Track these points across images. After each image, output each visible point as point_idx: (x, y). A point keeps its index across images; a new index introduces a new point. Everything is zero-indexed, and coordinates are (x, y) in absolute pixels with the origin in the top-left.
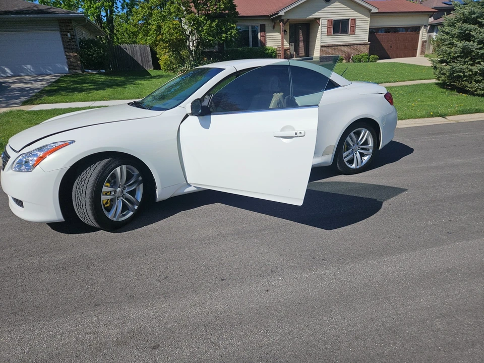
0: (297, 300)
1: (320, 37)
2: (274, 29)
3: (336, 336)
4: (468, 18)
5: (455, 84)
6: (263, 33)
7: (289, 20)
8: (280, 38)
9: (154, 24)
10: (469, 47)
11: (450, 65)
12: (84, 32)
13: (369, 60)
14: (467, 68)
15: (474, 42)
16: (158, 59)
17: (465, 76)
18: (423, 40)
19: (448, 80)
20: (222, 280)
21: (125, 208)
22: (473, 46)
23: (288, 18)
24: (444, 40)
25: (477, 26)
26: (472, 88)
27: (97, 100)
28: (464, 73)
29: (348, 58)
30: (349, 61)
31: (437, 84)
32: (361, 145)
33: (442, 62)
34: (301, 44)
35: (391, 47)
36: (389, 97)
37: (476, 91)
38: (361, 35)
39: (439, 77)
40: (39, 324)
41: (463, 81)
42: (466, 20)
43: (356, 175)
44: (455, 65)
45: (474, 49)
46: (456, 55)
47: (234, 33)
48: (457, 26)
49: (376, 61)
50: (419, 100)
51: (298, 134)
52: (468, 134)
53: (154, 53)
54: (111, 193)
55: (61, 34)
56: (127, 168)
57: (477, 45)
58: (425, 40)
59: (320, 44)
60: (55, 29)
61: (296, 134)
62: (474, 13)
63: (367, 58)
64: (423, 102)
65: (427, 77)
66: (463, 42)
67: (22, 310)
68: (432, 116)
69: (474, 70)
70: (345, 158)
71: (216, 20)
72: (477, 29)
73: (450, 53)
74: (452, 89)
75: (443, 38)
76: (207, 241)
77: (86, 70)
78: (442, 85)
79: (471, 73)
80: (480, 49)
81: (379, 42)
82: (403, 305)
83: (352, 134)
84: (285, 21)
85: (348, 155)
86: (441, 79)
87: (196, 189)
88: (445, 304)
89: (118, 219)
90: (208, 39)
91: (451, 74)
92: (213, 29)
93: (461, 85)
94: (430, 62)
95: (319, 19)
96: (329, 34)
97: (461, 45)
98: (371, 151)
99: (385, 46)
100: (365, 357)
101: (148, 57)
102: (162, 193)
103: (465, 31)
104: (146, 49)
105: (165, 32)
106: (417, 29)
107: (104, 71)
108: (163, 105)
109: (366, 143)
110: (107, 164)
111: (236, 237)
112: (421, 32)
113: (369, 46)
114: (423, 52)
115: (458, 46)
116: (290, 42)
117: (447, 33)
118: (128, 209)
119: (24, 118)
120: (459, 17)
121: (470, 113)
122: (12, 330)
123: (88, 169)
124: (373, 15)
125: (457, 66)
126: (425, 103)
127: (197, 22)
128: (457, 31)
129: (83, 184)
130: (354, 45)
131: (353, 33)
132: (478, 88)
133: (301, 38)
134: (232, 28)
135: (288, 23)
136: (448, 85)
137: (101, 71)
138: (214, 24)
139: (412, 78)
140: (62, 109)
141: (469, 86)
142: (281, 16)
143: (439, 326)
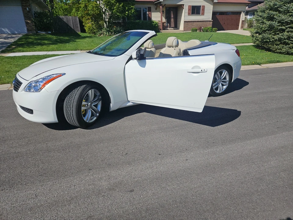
0: (204, 164)
1: (184, 16)
2: (156, 10)
3: (231, 182)
4: (272, 8)
5: (264, 46)
6: (149, 12)
7: (165, 4)
8: (160, 16)
9: (83, 4)
10: (273, 25)
11: (262, 35)
12: (36, 7)
13: (212, 31)
14: (272, 37)
15: (276, 22)
16: (83, 26)
17: (270, 41)
18: (243, 20)
19: (260, 43)
20: (159, 155)
21: (93, 115)
22: (275, 24)
23: (165, 3)
24: (258, 20)
25: (277, 12)
26: (274, 48)
27: (50, 51)
28: (269, 39)
29: (200, 29)
30: (201, 31)
31: (253, 46)
32: (223, 79)
33: (256, 33)
34: (172, 20)
35: (224, 23)
36: (237, 52)
37: (276, 50)
38: (208, 16)
39: (255, 42)
40: (58, 181)
41: (269, 44)
42: (271, 9)
43: (220, 97)
44: (264, 35)
45: (276, 26)
46: (266, 29)
47: (133, 11)
48: (266, 12)
49: (216, 32)
50: (245, 54)
51: (203, 71)
52: (276, 75)
53: (81, 23)
54: (85, 106)
55: (22, 8)
56: (94, 91)
57: (277, 23)
58: (244, 20)
59: (183, 20)
60: (19, 4)
61: (202, 71)
62: (276, 5)
63: (211, 30)
64: (247, 56)
65: (246, 42)
66: (270, 22)
67: (45, 173)
68: (254, 64)
69: (275, 38)
70: (214, 87)
71: (122, 3)
72: (278, 14)
73: (262, 28)
74: (262, 49)
75: (258, 19)
76: (144, 134)
77: (39, 32)
78: (257, 47)
79: (273, 40)
80: (279, 26)
81: (218, 20)
82: (263, 165)
83: (218, 73)
84: (163, 5)
85: (215, 86)
86: (256, 43)
87: (132, 104)
88: (284, 165)
89: (89, 121)
90: (117, 15)
91: (262, 40)
92: (120, 8)
93: (268, 46)
94: (250, 33)
95: (183, 5)
96: (189, 14)
97: (268, 23)
98: (227, 83)
99: (222, 23)
100: (248, 193)
101: (77, 24)
102: (114, 106)
103: (271, 15)
104: (76, 19)
105: (90, 9)
106: (239, 13)
107: (50, 32)
108: (111, 53)
109: (225, 78)
110: (85, 88)
111: (161, 131)
112: (241, 15)
113: (212, 22)
114: (242, 27)
115: (267, 24)
116: (166, 18)
117: (261, 16)
118: (94, 116)
119: (5, 61)
120: (267, 7)
121: (274, 63)
122: (43, 185)
123: (73, 91)
124: (215, 4)
125: (266, 35)
126: (248, 57)
127: (110, 4)
128: (266, 15)
129: (71, 100)
130: (203, 21)
131: (203, 14)
132: (277, 49)
133: (172, 16)
134: (132, 8)
135: (165, 7)
136: (260, 47)
137: (48, 32)
138: (121, 5)
139: (238, 42)
140: (28, 56)
141: (272, 47)
142: (161, 2)
143: (284, 176)
